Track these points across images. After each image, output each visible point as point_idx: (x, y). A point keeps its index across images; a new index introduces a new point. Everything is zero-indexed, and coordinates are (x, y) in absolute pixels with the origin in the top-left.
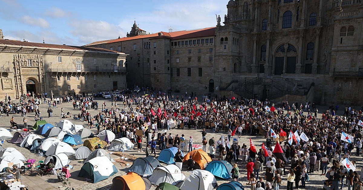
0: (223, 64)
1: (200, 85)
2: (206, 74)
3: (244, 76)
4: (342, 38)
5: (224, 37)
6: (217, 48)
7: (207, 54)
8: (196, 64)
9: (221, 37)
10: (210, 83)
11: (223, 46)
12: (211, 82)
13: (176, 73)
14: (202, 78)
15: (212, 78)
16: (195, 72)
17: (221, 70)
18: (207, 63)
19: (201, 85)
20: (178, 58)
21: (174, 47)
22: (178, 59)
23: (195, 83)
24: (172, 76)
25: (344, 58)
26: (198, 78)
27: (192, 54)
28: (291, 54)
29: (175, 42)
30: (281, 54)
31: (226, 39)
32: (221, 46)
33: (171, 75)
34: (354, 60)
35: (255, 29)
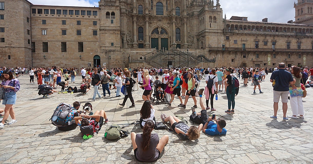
0: (110, 38)
1: (81, 62)
2: (89, 49)
3: (135, 51)
4: (210, 24)
5: (110, 12)
6: (102, 23)
7: (90, 27)
8: (74, 38)
9: (107, 11)
10: (94, 59)
11: (109, 20)
12: (97, 58)
13: (42, 48)
14: (83, 54)
15: (98, 54)
16: (73, 47)
17: (107, 45)
18: (90, 37)
19: (83, 62)
20: (44, 29)
21: (37, 15)
22: (45, 31)
23: (73, 60)
24: (35, 52)
25: (214, 38)
26: (78, 54)
27: (68, 26)
28: (164, 36)
29: (38, 9)
30: (156, 36)
31: (113, 14)
32: (108, 20)
33: (33, 50)
34: (219, 40)
35: (135, 12)
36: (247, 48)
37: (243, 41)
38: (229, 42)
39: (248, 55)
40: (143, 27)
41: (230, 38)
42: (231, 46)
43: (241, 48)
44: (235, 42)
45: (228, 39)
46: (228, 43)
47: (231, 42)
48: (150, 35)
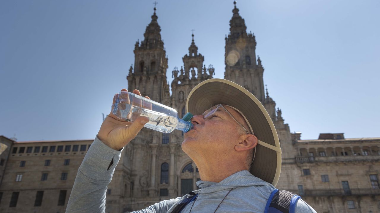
8: (56, 185)
13: (10, 201)
14: (63, 208)
16: (52, 197)
20: (20, 173)
21: (18, 155)
22: (21, 175)
27: (52, 167)
29: (21, 148)
30: (189, 175)
34: (290, 176)
35: (154, 141)
36: (354, 189)
37: (342, 175)
38: (311, 179)
39: (359, 202)
40: (168, 162)
41: (313, 172)
42: (318, 187)
43: (340, 189)
44: (325, 178)
45: (307, 173)
46: (309, 181)
47: (315, 178)
48: (179, 173)
